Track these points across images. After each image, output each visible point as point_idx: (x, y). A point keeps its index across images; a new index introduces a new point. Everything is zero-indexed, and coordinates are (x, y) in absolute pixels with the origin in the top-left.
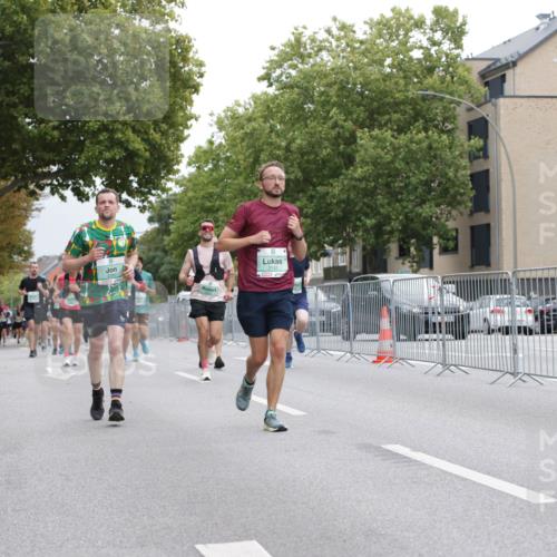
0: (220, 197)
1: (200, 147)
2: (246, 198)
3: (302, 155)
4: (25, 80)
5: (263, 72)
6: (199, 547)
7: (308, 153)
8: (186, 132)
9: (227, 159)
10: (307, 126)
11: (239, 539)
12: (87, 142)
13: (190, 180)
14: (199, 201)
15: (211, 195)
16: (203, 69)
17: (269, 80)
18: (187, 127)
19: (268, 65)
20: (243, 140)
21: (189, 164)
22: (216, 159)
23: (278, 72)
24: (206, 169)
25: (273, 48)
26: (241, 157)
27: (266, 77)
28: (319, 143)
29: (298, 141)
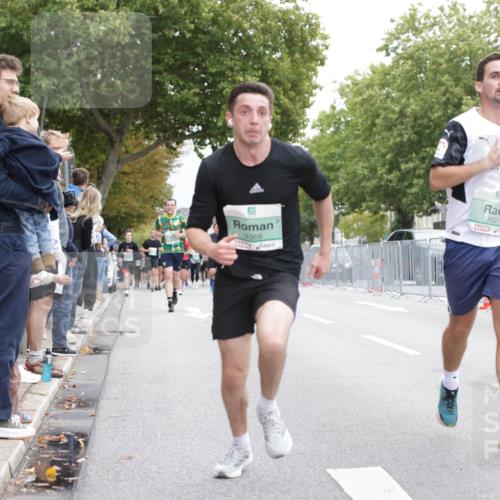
0: (340, 156)
1: (324, 112)
2: (365, 159)
3: (416, 120)
4: (169, 51)
5: (382, 43)
6: (331, 471)
7: (422, 118)
8: (311, 99)
9: (347, 123)
10: (420, 93)
11: (367, 465)
12: (224, 106)
13: (314, 141)
14: (322, 160)
15: (333, 155)
16: (328, 42)
17: (387, 50)
18: (312, 95)
19: (387, 36)
20: (362, 105)
21: (313, 127)
22: (338, 123)
23: (395, 43)
24: (328, 132)
25: (392, 21)
26: (360, 120)
27: (385, 48)
28: (431, 108)
29: (413, 107)
